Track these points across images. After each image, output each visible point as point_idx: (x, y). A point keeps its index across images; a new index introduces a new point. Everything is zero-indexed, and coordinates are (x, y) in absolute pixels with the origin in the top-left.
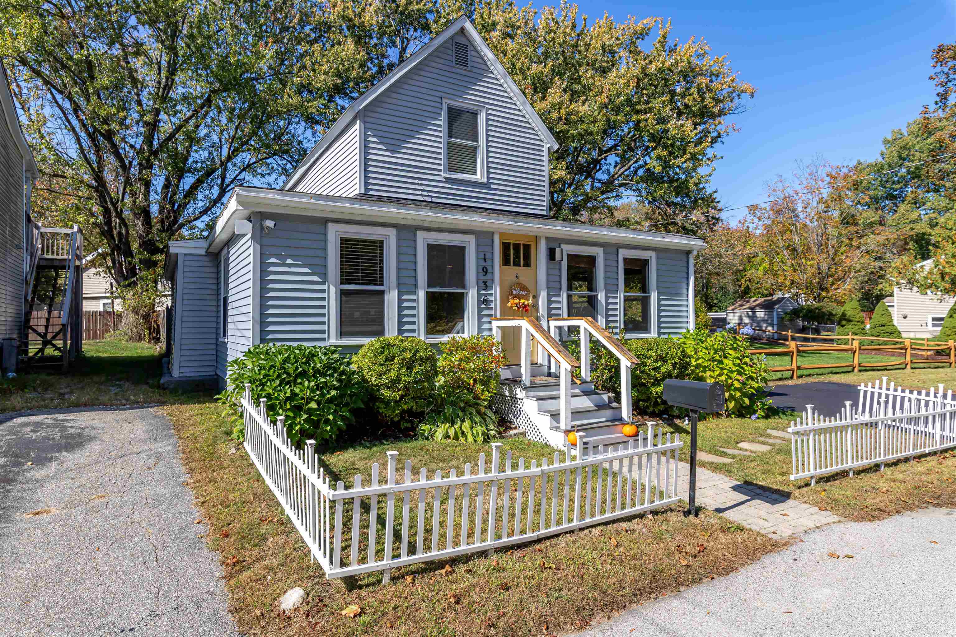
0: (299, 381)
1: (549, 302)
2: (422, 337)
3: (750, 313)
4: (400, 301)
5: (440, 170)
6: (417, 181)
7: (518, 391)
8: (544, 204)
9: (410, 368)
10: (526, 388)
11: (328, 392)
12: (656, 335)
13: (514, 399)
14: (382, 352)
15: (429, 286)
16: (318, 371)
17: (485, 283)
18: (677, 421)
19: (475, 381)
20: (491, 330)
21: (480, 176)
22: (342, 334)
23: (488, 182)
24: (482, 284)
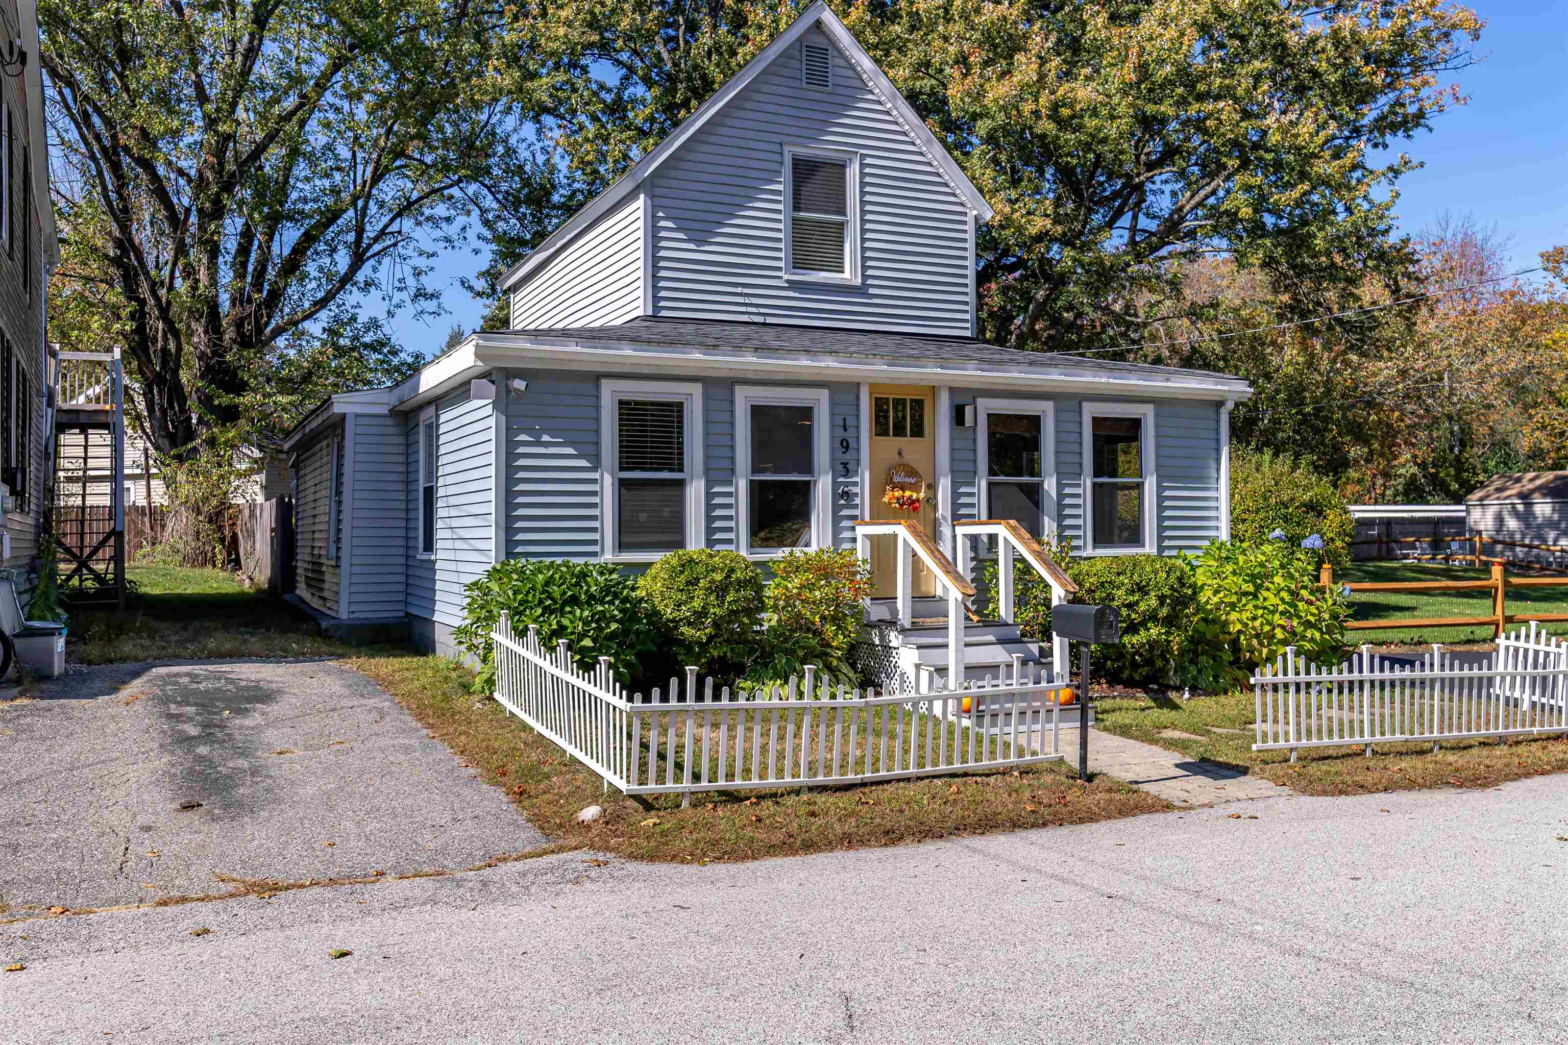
0: (568, 609)
1: (955, 495)
2: (743, 552)
3: (1520, 508)
4: (709, 496)
5: (780, 269)
6: (739, 290)
7: (893, 635)
8: (968, 317)
9: (721, 597)
10: (903, 631)
11: (608, 626)
12: (1155, 551)
13: (887, 648)
14: (682, 572)
15: (754, 471)
16: (591, 597)
17: (845, 465)
18: (1173, 695)
19: (823, 618)
20: (854, 540)
21: (849, 275)
22: (622, 546)
23: (863, 284)
24: (841, 467)
